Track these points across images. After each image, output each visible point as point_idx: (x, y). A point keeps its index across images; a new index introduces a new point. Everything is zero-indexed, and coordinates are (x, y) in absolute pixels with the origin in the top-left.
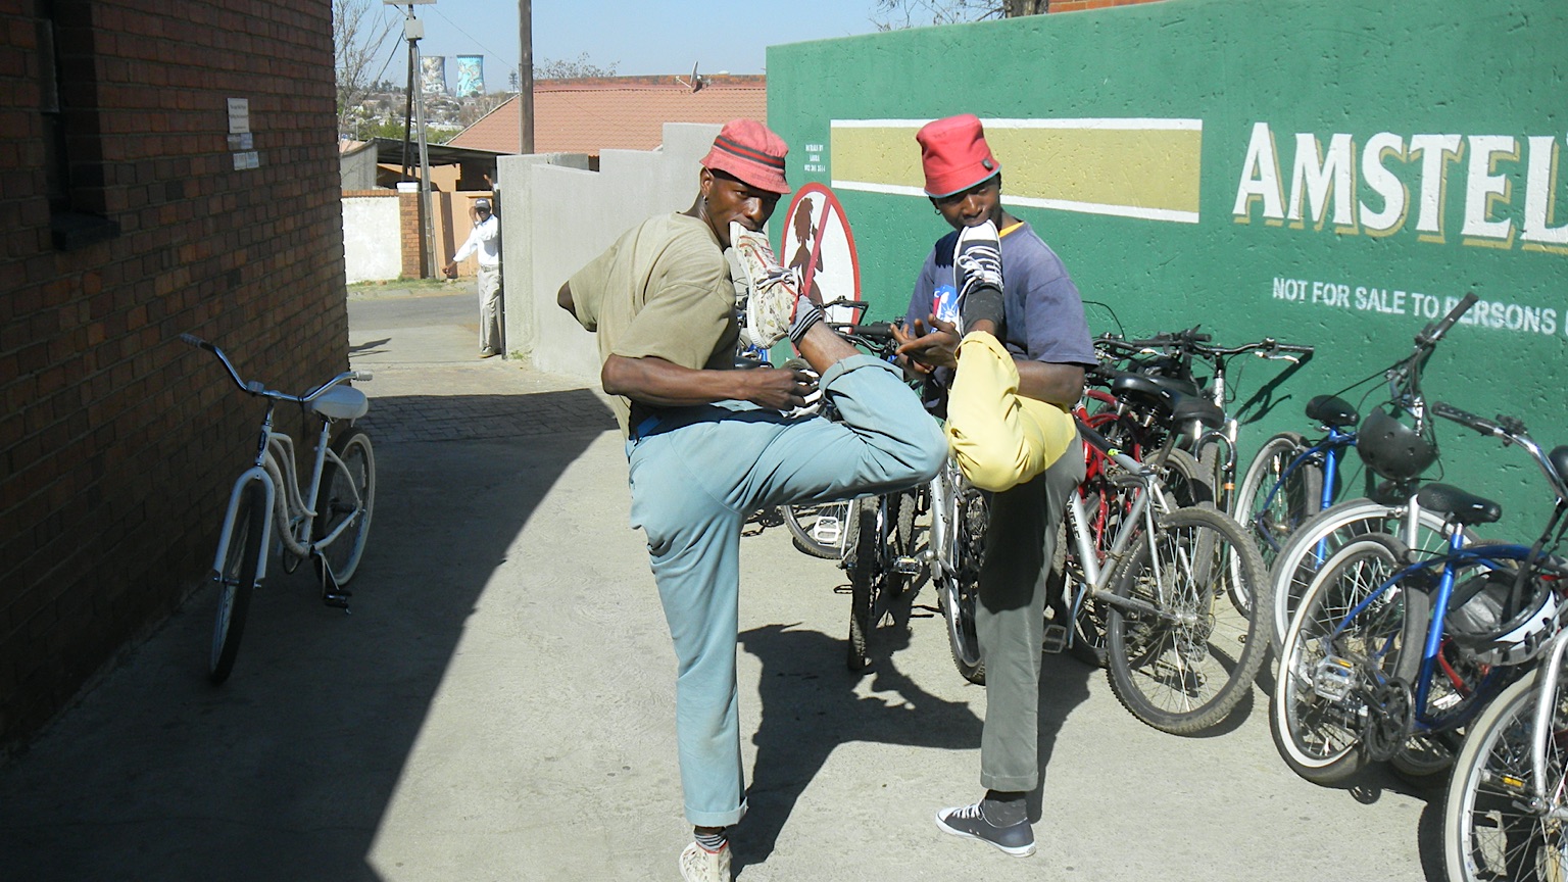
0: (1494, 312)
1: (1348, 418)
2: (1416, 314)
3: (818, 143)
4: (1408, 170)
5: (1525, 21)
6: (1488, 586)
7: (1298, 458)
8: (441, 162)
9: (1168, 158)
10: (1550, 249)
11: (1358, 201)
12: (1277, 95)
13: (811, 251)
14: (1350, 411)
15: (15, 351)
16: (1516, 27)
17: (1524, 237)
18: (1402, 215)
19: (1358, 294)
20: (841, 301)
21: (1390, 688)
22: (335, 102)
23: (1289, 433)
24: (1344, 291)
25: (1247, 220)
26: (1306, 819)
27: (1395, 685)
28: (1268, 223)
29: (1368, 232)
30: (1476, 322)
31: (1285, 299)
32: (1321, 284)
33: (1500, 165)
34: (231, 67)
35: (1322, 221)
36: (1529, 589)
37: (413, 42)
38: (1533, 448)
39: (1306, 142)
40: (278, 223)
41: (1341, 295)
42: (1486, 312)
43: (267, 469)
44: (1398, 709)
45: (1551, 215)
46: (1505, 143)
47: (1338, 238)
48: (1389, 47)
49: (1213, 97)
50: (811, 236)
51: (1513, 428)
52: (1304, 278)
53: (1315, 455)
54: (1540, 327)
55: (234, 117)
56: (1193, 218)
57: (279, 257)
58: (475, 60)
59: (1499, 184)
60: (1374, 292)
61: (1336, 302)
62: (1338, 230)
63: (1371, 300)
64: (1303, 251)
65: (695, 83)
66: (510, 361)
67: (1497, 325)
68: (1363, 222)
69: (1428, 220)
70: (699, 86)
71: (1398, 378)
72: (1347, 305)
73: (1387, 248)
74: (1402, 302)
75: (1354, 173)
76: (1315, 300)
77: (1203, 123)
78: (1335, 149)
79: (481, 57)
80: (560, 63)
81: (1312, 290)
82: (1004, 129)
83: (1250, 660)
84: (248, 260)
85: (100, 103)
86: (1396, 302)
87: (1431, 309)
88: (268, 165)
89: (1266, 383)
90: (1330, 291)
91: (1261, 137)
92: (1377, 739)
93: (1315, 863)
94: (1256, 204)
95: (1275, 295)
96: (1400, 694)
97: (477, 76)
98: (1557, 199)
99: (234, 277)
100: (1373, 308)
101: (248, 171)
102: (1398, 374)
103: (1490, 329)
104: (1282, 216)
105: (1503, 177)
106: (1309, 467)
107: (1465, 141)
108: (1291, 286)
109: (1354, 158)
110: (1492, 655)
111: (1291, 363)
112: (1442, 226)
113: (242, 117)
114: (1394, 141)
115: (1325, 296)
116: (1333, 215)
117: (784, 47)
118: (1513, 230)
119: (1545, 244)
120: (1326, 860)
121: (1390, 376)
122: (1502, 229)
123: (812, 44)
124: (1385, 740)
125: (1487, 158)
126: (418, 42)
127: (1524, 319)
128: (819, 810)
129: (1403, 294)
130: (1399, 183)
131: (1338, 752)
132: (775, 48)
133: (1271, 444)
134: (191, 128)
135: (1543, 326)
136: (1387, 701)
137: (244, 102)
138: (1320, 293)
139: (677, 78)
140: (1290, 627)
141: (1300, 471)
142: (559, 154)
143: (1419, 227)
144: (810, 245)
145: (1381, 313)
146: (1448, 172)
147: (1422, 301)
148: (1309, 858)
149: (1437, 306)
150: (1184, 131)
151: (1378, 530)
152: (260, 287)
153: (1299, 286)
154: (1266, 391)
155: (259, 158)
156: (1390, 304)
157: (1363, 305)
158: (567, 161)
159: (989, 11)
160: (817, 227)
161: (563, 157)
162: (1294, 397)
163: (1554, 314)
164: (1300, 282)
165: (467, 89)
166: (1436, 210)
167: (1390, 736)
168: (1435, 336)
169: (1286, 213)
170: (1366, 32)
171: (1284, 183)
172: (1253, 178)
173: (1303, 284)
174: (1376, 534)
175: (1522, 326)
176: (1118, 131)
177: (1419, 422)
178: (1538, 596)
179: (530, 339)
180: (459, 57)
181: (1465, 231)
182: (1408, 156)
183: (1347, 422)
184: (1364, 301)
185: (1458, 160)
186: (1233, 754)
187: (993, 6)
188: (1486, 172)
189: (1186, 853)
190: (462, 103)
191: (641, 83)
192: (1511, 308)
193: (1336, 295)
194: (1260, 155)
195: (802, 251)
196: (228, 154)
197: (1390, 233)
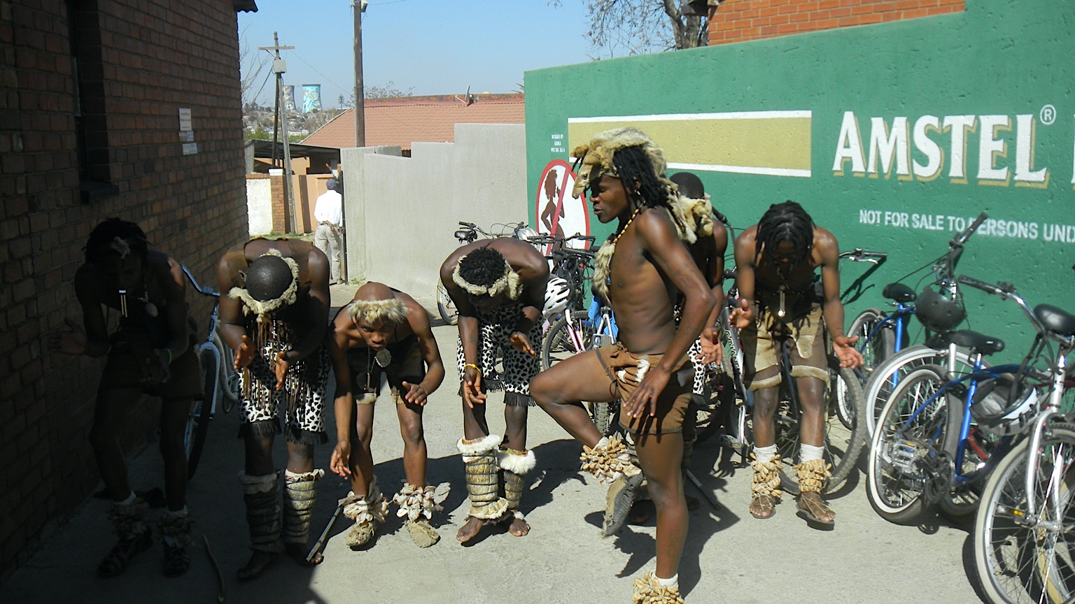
0: (999, 226)
1: (909, 297)
2: (951, 229)
3: (560, 133)
4: (942, 138)
5: (1011, 43)
6: (996, 388)
7: (878, 324)
8: (297, 155)
9: (790, 136)
10: (1033, 185)
11: (912, 159)
12: (859, 93)
13: (556, 204)
14: (911, 292)
15: (60, 266)
16: (1007, 47)
17: (1016, 178)
18: (940, 167)
19: (913, 218)
20: (577, 236)
21: (939, 458)
22: (241, 111)
23: (873, 309)
24: (904, 217)
25: (842, 174)
26: (889, 543)
27: (942, 455)
28: (855, 175)
29: (919, 178)
30: (989, 233)
31: (868, 224)
32: (890, 213)
33: (999, 134)
34: (181, 88)
35: (890, 173)
36: (1021, 388)
37: (279, 75)
38: (1020, 301)
39: (878, 124)
40: (209, 190)
41: (903, 219)
42: (994, 227)
43: (215, 343)
44: (945, 470)
45: (1032, 163)
46: (1002, 120)
47: (900, 183)
48: (928, 62)
49: (818, 96)
50: (556, 194)
51: (1008, 288)
52: (878, 210)
53: (889, 321)
54: (1028, 234)
55: (183, 120)
56: (807, 174)
57: (210, 212)
58: (315, 88)
59: (999, 146)
60: (924, 217)
61: (900, 225)
62: (899, 178)
63: (922, 222)
64: (878, 192)
65: (468, 99)
66: (351, 285)
67: (1002, 234)
68: (916, 172)
69: (956, 170)
70: (471, 101)
71: (940, 269)
72: (907, 226)
73: (931, 188)
74: (942, 222)
75: (909, 142)
76: (886, 223)
77: (812, 113)
78: (896, 127)
79: (319, 85)
80: (374, 88)
81: (884, 217)
82: (683, 121)
83: (853, 450)
84: (192, 213)
85: (107, 111)
86: (938, 222)
87: (960, 226)
88: (203, 152)
89: (858, 277)
90: (896, 217)
91: (849, 121)
92: (932, 491)
93: (895, 568)
94: (847, 163)
95: (861, 221)
96: (946, 461)
97: (316, 98)
98: (1036, 154)
99: (183, 224)
100: (924, 227)
101: (191, 155)
102: (940, 267)
103: (997, 237)
104: (864, 170)
105: (1002, 141)
106: (886, 329)
107: (977, 119)
108: (871, 215)
109: (909, 132)
110: (999, 429)
111: (873, 264)
112: (965, 173)
113: (188, 120)
114: (932, 120)
115: (893, 220)
116: (896, 169)
117: (536, 71)
118: (1009, 173)
119: (1029, 182)
120: (903, 566)
121: (935, 269)
122: (1002, 174)
123: (555, 69)
124: (937, 491)
125: (992, 129)
126: (282, 75)
127: (1018, 229)
128: (580, 546)
129: (942, 217)
130: (937, 147)
131: (908, 503)
132: (530, 72)
133: (861, 317)
134: (158, 127)
135: (1030, 234)
136: (937, 466)
137: (189, 111)
138: (889, 218)
139: (456, 96)
140: (876, 427)
141: (880, 332)
142: (382, 146)
143: (951, 174)
144: (556, 200)
145: (928, 230)
146: (968, 139)
147: (954, 221)
148: (891, 565)
149: (964, 224)
150: (800, 118)
151: (930, 363)
152: (198, 231)
153: (876, 215)
154: (858, 282)
155: (198, 147)
156: (934, 224)
157: (917, 225)
158: (387, 151)
159: (667, 48)
160: (560, 188)
161: (385, 149)
162: (876, 286)
163: (1036, 226)
164: (877, 212)
165: (310, 107)
166: (961, 163)
167: (940, 488)
168: (962, 240)
169: (866, 169)
170: (913, 52)
171: (864, 150)
172: (845, 147)
173: (879, 213)
174: (928, 365)
175: (1017, 235)
176: (758, 120)
177: (954, 296)
178: (1026, 391)
179: (364, 271)
180: (304, 85)
181: (980, 176)
182: (943, 130)
183: (909, 299)
184: (917, 222)
185: (973, 131)
186: (842, 508)
187: (669, 44)
188: (991, 139)
189: (814, 565)
190: (307, 117)
191: (432, 100)
192: (1010, 223)
193: (900, 220)
194: (849, 132)
195: (550, 205)
196: (179, 144)
197: (933, 179)
